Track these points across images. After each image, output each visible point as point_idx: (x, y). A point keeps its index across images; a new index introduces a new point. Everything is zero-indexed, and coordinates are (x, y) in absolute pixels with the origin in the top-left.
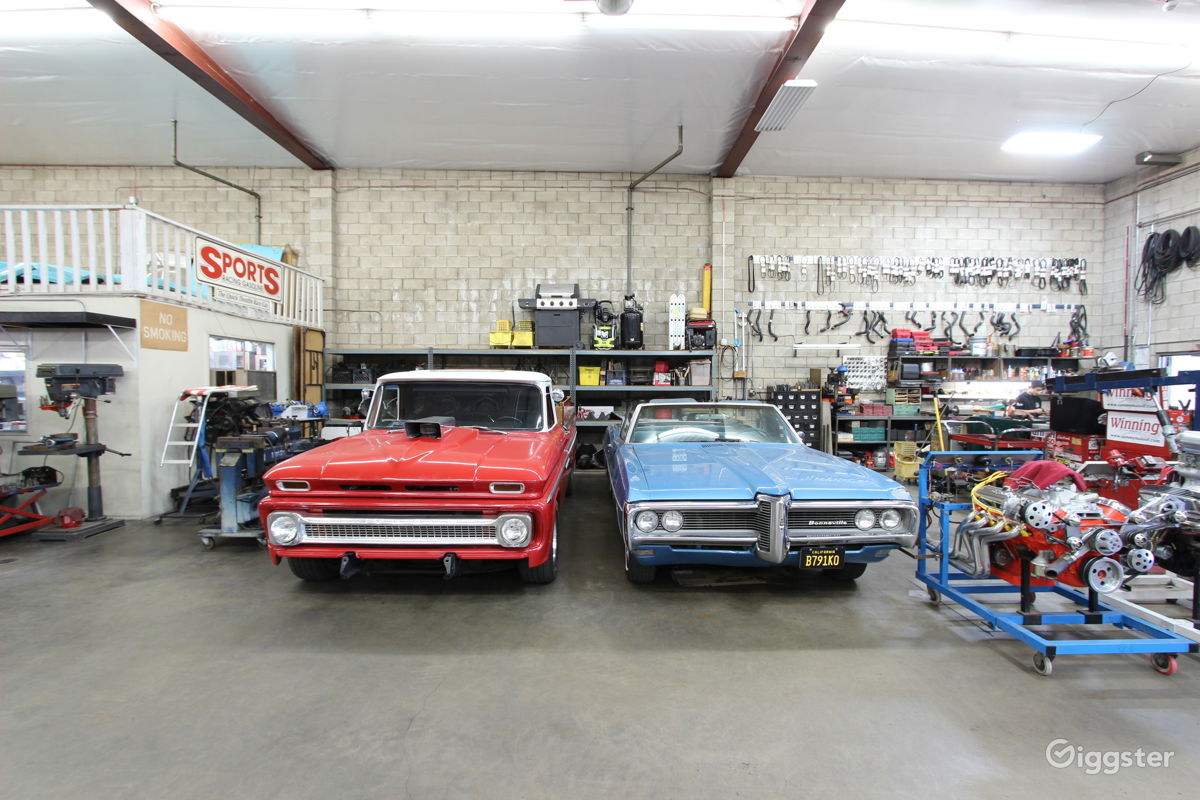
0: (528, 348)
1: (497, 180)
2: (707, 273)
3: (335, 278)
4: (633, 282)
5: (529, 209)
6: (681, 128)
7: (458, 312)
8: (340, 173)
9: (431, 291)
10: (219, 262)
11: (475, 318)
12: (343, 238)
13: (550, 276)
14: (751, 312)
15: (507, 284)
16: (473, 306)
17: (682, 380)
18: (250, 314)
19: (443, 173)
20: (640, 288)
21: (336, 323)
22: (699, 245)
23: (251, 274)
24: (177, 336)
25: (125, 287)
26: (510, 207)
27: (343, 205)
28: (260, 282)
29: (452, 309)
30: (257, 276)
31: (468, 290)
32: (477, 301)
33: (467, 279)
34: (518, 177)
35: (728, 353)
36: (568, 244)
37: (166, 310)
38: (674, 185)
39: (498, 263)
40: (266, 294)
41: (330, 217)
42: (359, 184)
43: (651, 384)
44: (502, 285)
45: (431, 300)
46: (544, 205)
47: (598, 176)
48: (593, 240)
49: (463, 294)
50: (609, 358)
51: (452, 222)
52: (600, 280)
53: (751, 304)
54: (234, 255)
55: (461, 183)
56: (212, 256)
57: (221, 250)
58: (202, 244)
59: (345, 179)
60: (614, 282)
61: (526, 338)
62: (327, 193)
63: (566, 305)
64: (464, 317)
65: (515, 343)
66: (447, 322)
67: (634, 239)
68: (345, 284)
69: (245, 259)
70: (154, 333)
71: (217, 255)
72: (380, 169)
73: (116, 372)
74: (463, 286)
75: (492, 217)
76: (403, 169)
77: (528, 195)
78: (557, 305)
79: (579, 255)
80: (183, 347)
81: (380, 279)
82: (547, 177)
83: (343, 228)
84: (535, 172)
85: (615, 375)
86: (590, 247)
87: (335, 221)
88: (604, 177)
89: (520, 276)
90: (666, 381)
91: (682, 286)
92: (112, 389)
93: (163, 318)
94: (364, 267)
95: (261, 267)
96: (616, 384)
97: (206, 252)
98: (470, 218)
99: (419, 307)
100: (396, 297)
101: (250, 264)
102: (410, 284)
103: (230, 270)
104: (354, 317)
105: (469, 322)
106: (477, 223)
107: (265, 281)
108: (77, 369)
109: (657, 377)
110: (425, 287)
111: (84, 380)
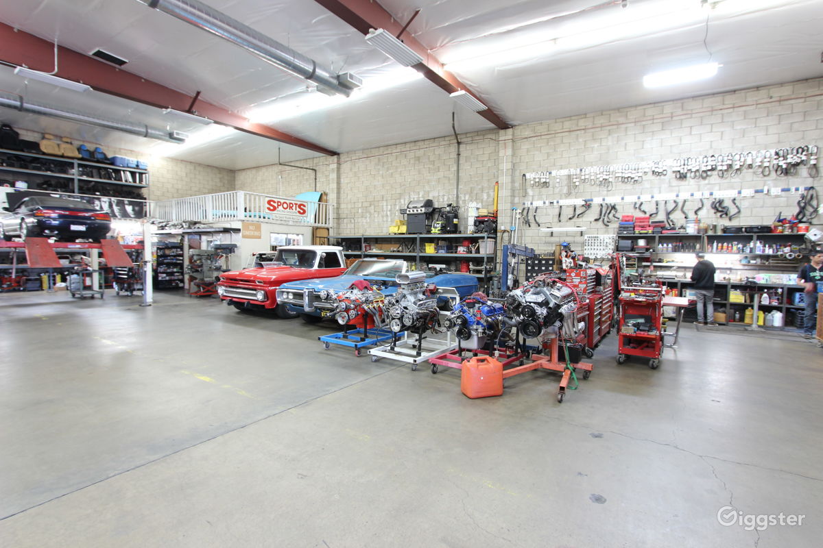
0: (404, 234)
1: (399, 148)
2: (496, 187)
3: (338, 203)
4: (460, 195)
5: (412, 161)
6: (453, 113)
7: (383, 217)
8: (341, 155)
9: (373, 207)
10: (276, 205)
11: (389, 220)
12: (342, 185)
13: (420, 196)
14: (524, 209)
15: (402, 201)
16: (389, 213)
17: (473, 250)
18: (291, 223)
19: (377, 149)
20: (463, 198)
21: (338, 224)
22: (494, 171)
23: (291, 208)
24: (256, 233)
25: (238, 218)
26: (404, 162)
27: (342, 170)
28: (295, 210)
29: (380, 215)
30: (294, 208)
31: (387, 205)
32: (390, 211)
33: (387, 200)
34: (408, 145)
35: (506, 234)
36: (429, 178)
37: (252, 225)
38: (481, 137)
39: (398, 191)
40: (298, 214)
41: (336, 177)
42: (348, 159)
43: (456, 252)
44: (400, 202)
45: (372, 211)
46: (418, 159)
47: (443, 139)
48: (441, 174)
49: (385, 207)
50: (439, 239)
51: (381, 172)
52: (444, 195)
53: (524, 204)
54: (282, 201)
55: (385, 153)
56: (272, 203)
57: (276, 200)
58: (267, 199)
59: (343, 158)
60: (450, 196)
61: (404, 229)
62: (335, 166)
63: (419, 211)
64: (385, 219)
65: (399, 232)
66: (378, 222)
67: (460, 171)
68: (343, 206)
69: (288, 202)
70: (247, 233)
71: (274, 202)
72: (355, 151)
73: (235, 246)
74: (385, 204)
75: (397, 168)
76: (364, 149)
77: (412, 155)
78: (415, 212)
79: (434, 183)
80: (260, 238)
81: (354, 203)
82: (420, 143)
83: (342, 180)
84: (415, 142)
85: (442, 248)
86: (439, 179)
87: (339, 178)
88: (447, 139)
89: (408, 196)
90: (464, 251)
91: (485, 196)
92: (234, 252)
93: (251, 227)
94: (349, 197)
95: (296, 204)
96: (442, 253)
97: (269, 202)
98: (388, 169)
99: (368, 215)
100: (360, 211)
101: (290, 203)
102: (366, 204)
103: (281, 208)
104: (345, 220)
105: (387, 221)
106: (391, 171)
107: (298, 209)
108: (220, 245)
109: (459, 249)
110: (370, 206)
111: (224, 249)
